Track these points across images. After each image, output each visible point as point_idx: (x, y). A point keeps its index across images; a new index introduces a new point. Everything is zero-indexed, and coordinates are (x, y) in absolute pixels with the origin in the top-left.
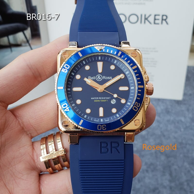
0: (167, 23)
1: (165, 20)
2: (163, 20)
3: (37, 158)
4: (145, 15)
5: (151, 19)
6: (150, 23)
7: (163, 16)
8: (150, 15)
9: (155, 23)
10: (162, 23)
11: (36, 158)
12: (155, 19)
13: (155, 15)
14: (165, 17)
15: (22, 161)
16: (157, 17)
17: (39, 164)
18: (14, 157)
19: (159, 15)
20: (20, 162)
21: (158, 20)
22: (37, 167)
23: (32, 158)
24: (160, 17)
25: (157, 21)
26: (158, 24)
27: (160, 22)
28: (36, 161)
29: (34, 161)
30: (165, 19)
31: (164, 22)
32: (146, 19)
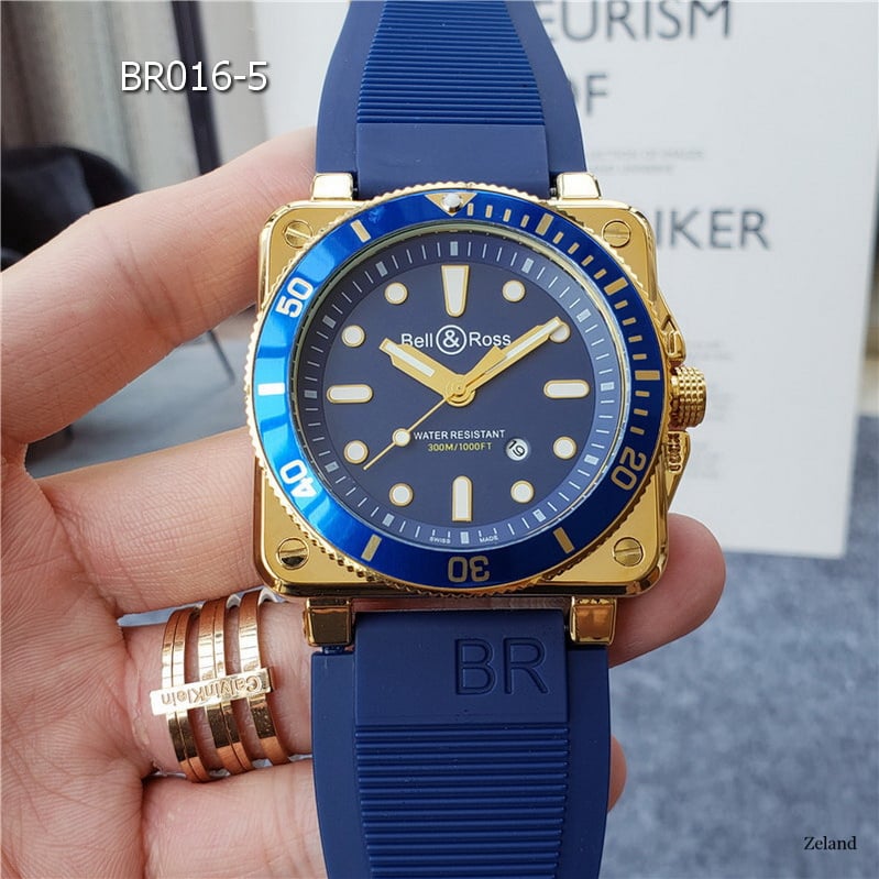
0: (764, 242)
1: (756, 230)
2: (745, 229)
3: (140, 699)
4: (674, 214)
5: (699, 228)
6: (695, 243)
7: (746, 213)
8: (694, 214)
9: (714, 244)
10: (743, 241)
11: (135, 701)
12: (715, 228)
13: (715, 213)
14: (753, 220)
15: (68, 712)
16: (722, 220)
17: (146, 732)
18: (33, 695)
19: (729, 212)
20: (62, 718)
21: (727, 229)
22: (138, 744)
23: (114, 698)
24: (734, 221)
25: (721, 237)
26: (727, 246)
27: (733, 237)
28: (134, 715)
29: (125, 713)
30: (753, 226)
31: (751, 237)
32: (678, 228)
